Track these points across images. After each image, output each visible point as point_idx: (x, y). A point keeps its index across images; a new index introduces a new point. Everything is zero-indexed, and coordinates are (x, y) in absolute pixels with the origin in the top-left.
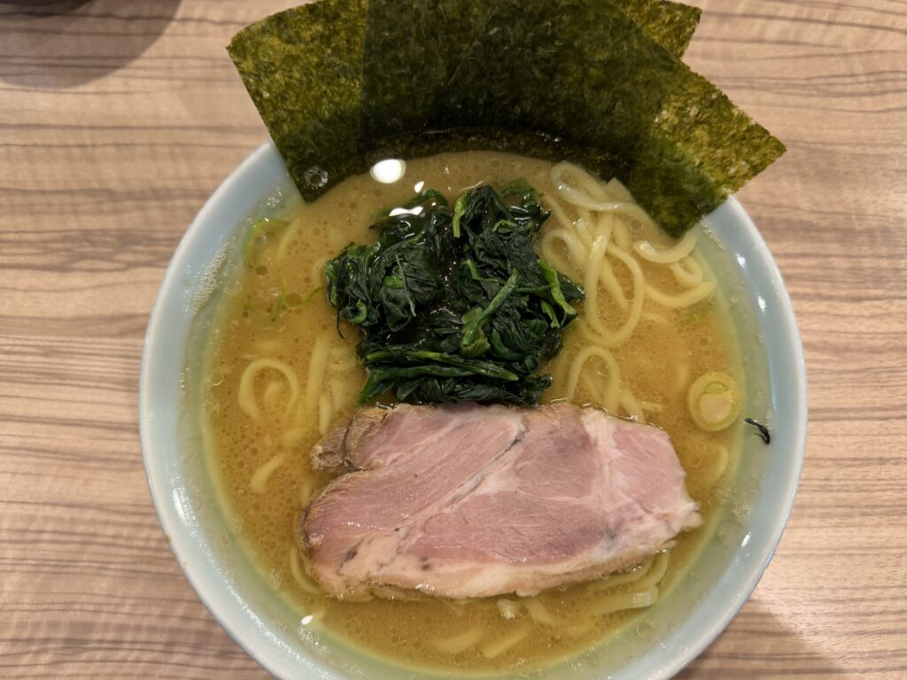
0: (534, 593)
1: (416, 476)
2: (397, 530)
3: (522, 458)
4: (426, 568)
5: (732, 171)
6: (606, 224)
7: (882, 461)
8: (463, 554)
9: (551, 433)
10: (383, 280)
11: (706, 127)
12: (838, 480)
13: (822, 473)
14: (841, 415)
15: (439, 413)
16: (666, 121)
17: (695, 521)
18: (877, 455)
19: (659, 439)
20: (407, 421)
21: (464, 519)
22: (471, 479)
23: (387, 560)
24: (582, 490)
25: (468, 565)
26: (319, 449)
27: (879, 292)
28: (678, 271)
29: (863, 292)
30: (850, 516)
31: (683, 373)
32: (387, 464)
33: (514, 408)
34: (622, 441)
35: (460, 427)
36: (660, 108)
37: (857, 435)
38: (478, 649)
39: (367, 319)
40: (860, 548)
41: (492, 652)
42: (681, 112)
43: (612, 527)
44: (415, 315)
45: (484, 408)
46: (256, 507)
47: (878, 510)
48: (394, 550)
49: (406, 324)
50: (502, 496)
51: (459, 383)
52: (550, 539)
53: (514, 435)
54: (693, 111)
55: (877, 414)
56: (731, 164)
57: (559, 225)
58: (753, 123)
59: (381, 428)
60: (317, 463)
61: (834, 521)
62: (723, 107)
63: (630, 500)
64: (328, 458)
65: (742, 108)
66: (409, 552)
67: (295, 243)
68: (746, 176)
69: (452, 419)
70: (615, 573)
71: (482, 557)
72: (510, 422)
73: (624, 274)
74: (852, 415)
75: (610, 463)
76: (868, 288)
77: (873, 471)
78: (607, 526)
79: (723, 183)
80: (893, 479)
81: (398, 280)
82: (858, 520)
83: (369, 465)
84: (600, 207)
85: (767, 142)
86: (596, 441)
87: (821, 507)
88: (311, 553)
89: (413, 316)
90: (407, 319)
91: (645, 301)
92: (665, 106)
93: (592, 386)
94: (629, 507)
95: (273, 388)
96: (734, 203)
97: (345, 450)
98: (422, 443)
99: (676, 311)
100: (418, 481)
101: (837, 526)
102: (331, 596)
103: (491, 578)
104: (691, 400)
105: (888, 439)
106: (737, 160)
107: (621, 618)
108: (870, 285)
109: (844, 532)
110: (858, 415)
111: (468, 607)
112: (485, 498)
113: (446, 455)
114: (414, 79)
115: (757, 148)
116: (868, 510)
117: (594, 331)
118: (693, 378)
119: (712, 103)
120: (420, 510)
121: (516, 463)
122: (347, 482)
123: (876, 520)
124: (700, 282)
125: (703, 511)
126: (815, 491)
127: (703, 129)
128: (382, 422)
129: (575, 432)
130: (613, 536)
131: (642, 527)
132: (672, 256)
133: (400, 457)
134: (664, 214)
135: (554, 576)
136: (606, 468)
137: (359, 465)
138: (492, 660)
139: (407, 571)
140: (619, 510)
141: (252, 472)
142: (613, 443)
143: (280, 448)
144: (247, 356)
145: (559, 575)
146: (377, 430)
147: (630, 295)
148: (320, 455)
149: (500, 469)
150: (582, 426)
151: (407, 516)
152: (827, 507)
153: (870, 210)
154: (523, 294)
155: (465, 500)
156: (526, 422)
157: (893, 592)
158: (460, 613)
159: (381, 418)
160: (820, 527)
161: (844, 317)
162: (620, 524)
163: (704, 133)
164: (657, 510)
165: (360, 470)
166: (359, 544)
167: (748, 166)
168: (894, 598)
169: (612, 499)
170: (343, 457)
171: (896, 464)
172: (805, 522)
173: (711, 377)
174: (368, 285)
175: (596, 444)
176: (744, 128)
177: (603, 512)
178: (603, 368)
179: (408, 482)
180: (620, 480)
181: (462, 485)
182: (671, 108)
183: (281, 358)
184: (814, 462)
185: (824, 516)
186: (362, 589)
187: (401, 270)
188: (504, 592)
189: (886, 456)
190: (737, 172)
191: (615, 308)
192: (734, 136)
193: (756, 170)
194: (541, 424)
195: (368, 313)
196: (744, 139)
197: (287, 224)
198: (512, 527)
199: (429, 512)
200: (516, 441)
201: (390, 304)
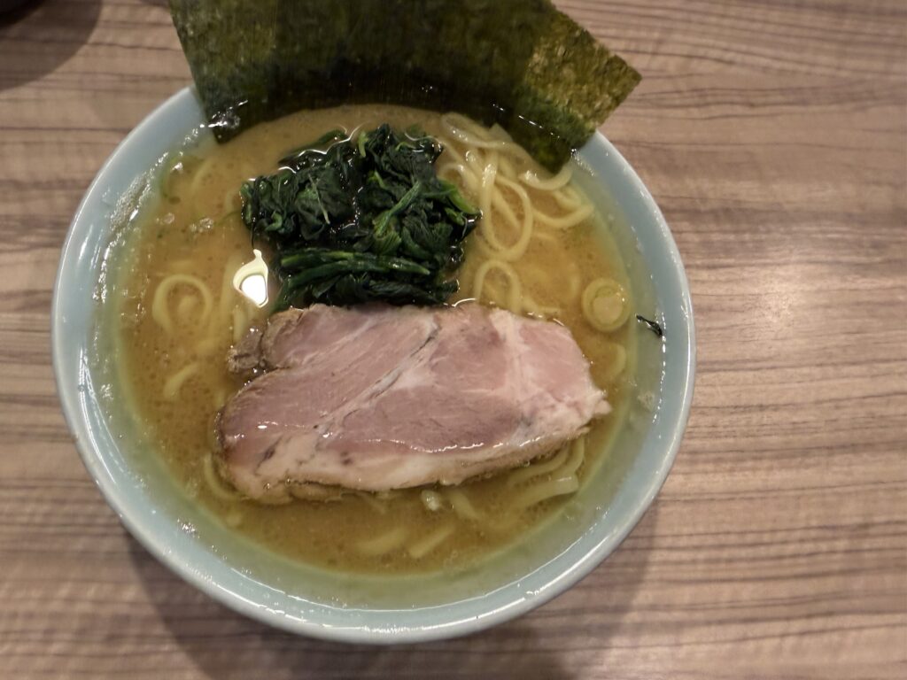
0: (458, 482)
1: (333, 375)
2: (316, 427)
3: (437, 354)
4: (347, 462)
5: (598, 105)
6: (493, 159)
7: (762, 408)
8: (385, 447)
9: (462, 330)
10: (297, 194)
11: (572, 65)
12: (725, 427)
13: (709, 420)
14: (716, 367)
15: (354, 314)
16: (537, 64)
17: (605, 408)
18: (755, 402)
19: (563, 335)
20: (322, 321)
21: (383, 413)
22: (388, 374)
23: (305, 457)
24: (496, 382)
25: (390, 458)
26: (235, 352)
27: (731, 261)
28: (559, 196)
29: (716, 261)
30: (743, 460)
31: (575, 283)
32: (303, 363)
33: (426, 308)
34: (529, 336)
35: (374, 328)
36: (532, 52)
37: (734, 385)
38: (403, 549)
39: (283, 226)
40: (758, 491)
41: (418, 551)
42: (550, 54)
43: (527, 415)
44: (328, 222)
45: (398, 308)
46: (169, 416)
47: (767, 454)
48: (314, 446)
49: (321, 231)
50: (420, 391)
51: (373, 278)
52: (469, 429)
53: (427, 332)
54: (560, 51)
55: (750, 365)
56: (596, 99)
57: (451, 160)
58: (612, 55)
59: (297, 326)
60: (233, 365)
61: (728, 466)
62: (585, 42)
63: (541, 390)
64: (244, 360)
65: (602, 41)
66: (329, 447)
67: (210, 176)
68: (610, 108)
69: (366, 320)
70: (534, 461)
71: (404, 450)
72: (424, 321)
73: (514, 199)
74: (726, 366)
75: (519, 357)
76: (720, 258)
77: (756, 417)
78: (522, 414)
79: (591, 117)
80: (775, 424)
81: (311, 193)
82: (750, 464)
83: (286, 363)
84: (485, 145)
85: (625, 72)
86: (505, 336)
87: (714, 452)
88: (227, 453)
89: (327, 224)
90: (321, 226)
91: (534, 222)
92: (536, 49)
93: (495, 293)
94: (541, 396)
95: (186, 302)
96: (601, 137)
97: (261, 350)
98: (338, 342)
99: (562, 230)
100: (335, 379)
101: (732, 471)
102: (247, 498)
103: (414, 469)
104: (585, 304)
105: (763, 387)
106: (601, 93)
107: (545, 510)
108: (722, 255)
109: (739, 476)
110: (732, 367)
111: (390, 503)
112: (403, 393)
113: (361, 354)
114: (321, 30)
115: (617, 79)
116: (758, 455)
117: (491, 247)
118: (585, 283)
119: (577, 40)
120: (339, 407)
121: (431, 359)
122: (265, 380)
123: (766, 463)
124: (580, 207)
125: (610, 399)
126: (705, 437)
127: (570, 68)
128: (298, 320)
129: (484, 329)
130: (529, 424)
131: (556, 415)
132: (554, 185)
133: (316, 356)
134: (542, 154)
135: (476, 463)
136: (517, 363)
137: (276, 363)
138: (418, 560)
139: (328, 467)
140: (532, 399)
141: (164, 382)
142: (521, 339)
143: (194, 358)
144: (160, 274)
145: (481, 462)
146: (294, 328)
147: (521, 217)
148: (236, 358)
149: (416, 365)
150: (490, 324)
151: (325, 413)
152: (719, 452)
153: (711, 195)
154: (428, 200)
155: (383, 395)
156: (437, 320)
157: (798, 534)
158: (383, 510)
159: (297, 317)
160: (715, 472)
161: (703, 282)
162: (534, 412)
163: (571, 71)
164: (568, 399)
165: (277, 368)
166: (277, 443)
167: (611, 98)
168: (802, 541)
169: (525, 389)
170: (259, 358)
171: (776, 410)
172: (701, 467)
173: (600, 283)
174: (283, 200)
175: (505, 340)
176: (605, 61)
177: (518, 401)
178: (505, 278)
179: (325, 380)
180: (530, 372)
181: (379, 381)
182: (542, 50)
183: (195, 274)
184: (699, 411)
185: (718, 461)
186: (281, 488)
187: (313, 185)
188: (428, 482)
189: (764, 403)
190: (602, 105)
191: (508, 227)
192: (597, 70)
193: (618, 100)
194: (452, 323)
195: (284, 222)
196: (605, 72)
197: (202, 161)
198: (431, 420)
199: (348, 408)
200: (429, 339)
201: (305, 213)
